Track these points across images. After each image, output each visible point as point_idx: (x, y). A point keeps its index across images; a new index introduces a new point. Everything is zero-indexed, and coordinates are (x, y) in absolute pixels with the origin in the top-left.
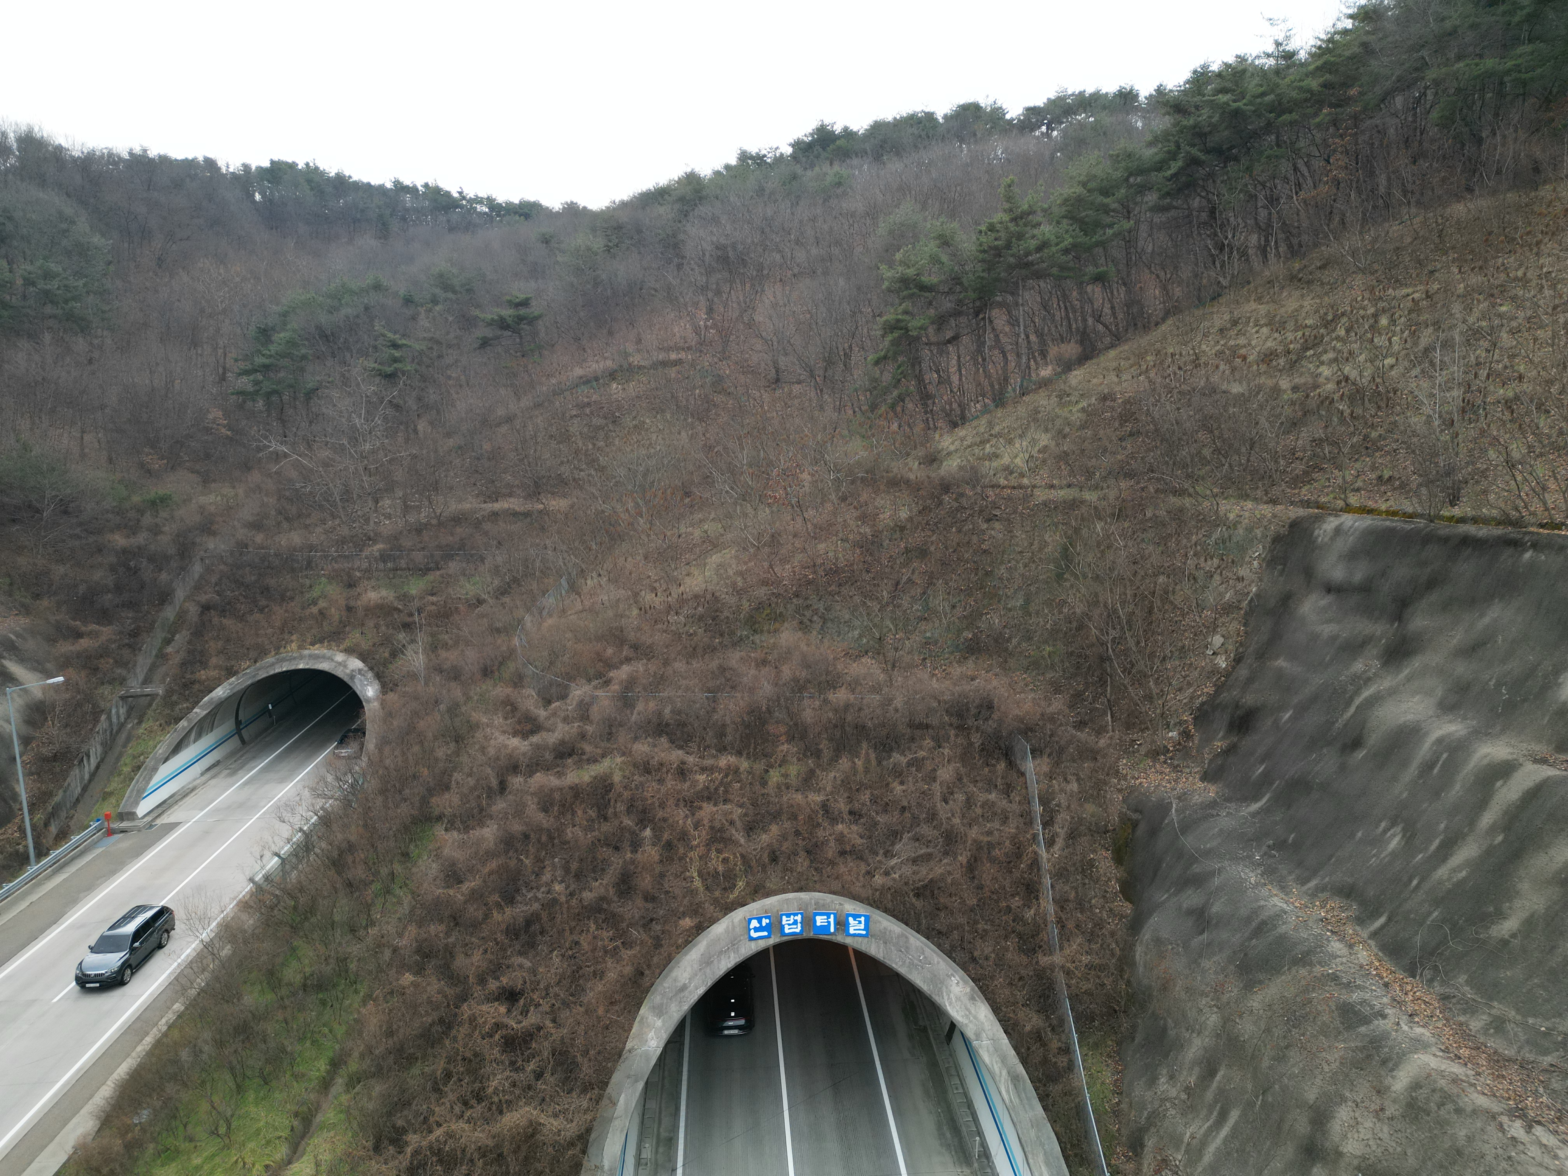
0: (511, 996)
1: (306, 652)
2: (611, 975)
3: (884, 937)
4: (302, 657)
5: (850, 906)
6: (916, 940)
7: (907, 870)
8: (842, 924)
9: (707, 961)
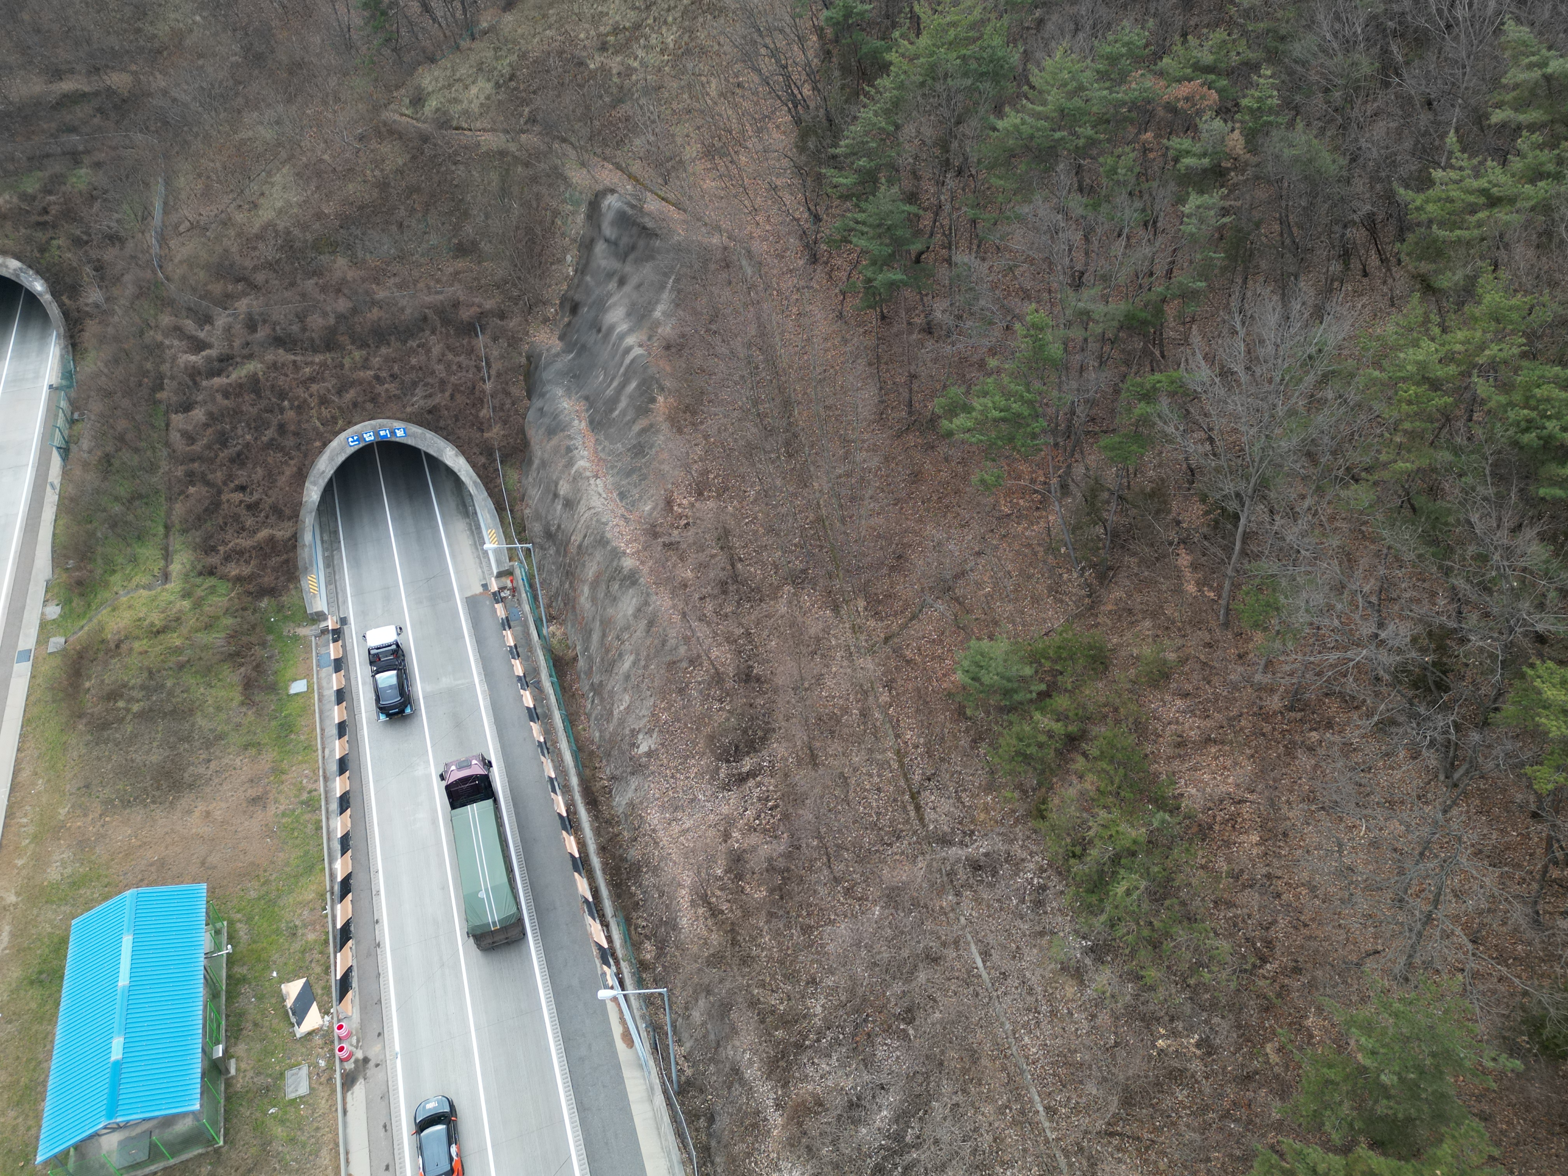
0: (242, 488)
2: (288, 473)
3: (414, 435)
5: (396, 424)
6: (429, 435)
7: (422, 402)
8: (393, 433)
9: (331, 459)
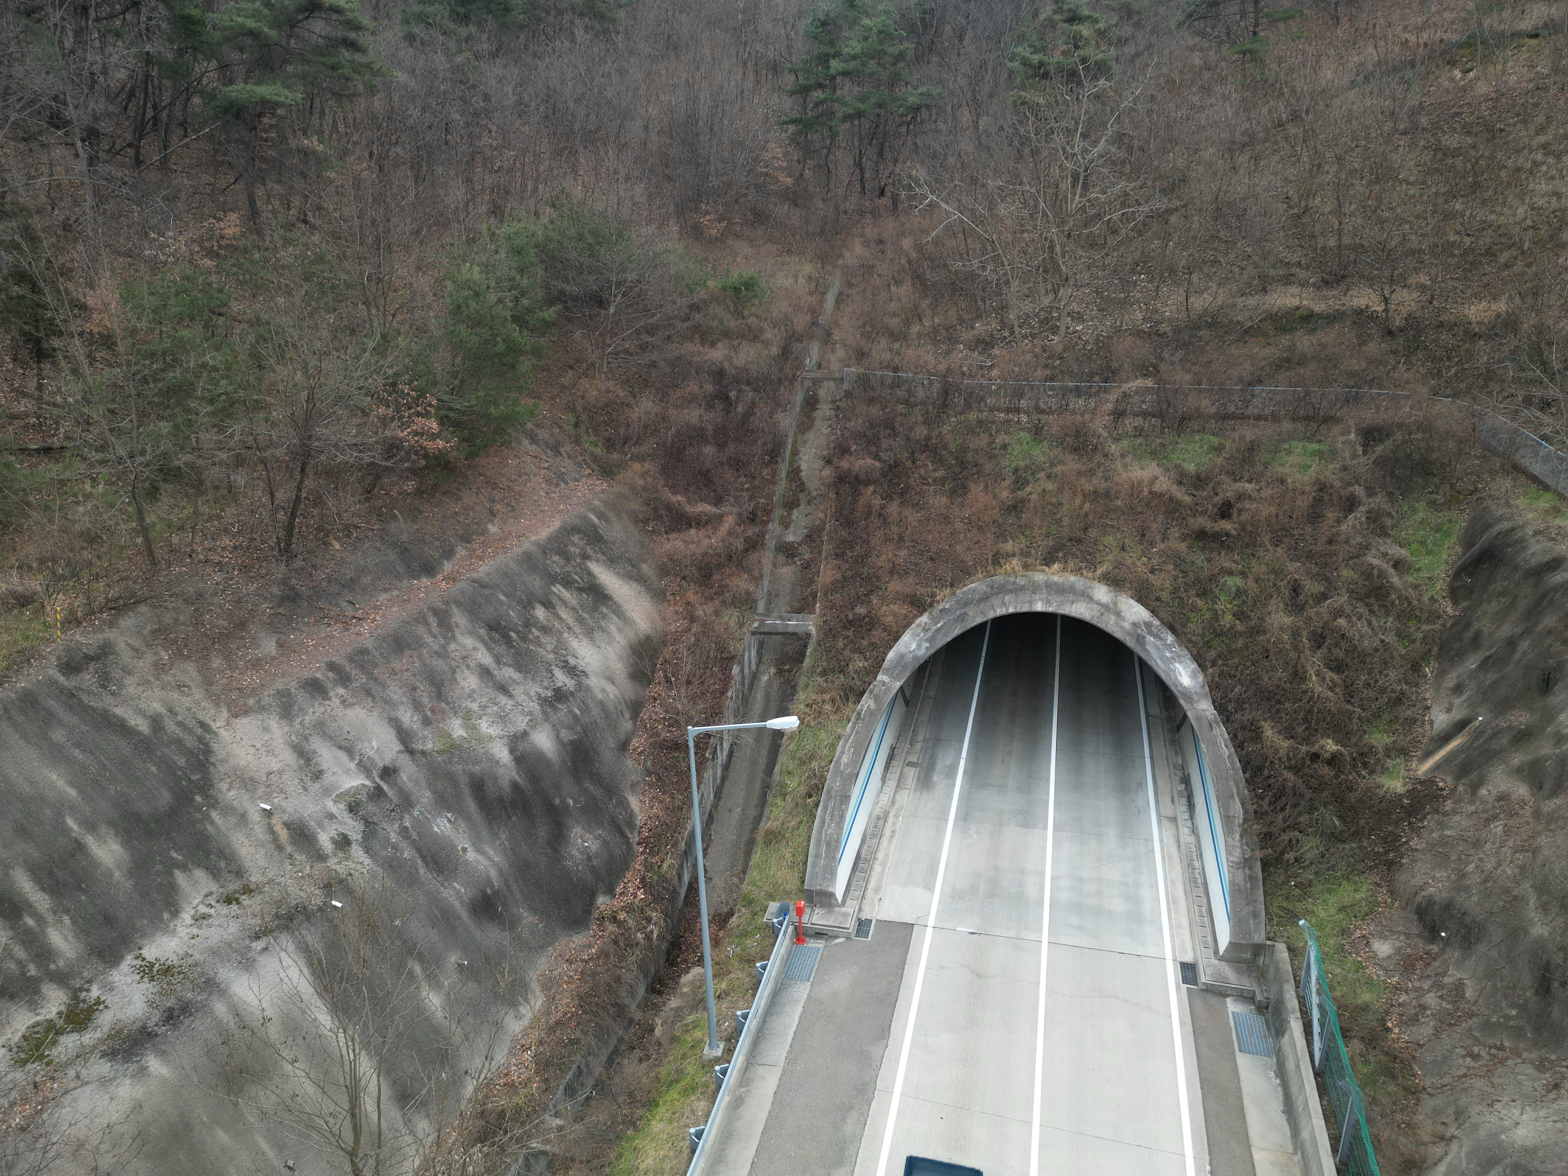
1: (1039, 577)
4: (1035, 588)
